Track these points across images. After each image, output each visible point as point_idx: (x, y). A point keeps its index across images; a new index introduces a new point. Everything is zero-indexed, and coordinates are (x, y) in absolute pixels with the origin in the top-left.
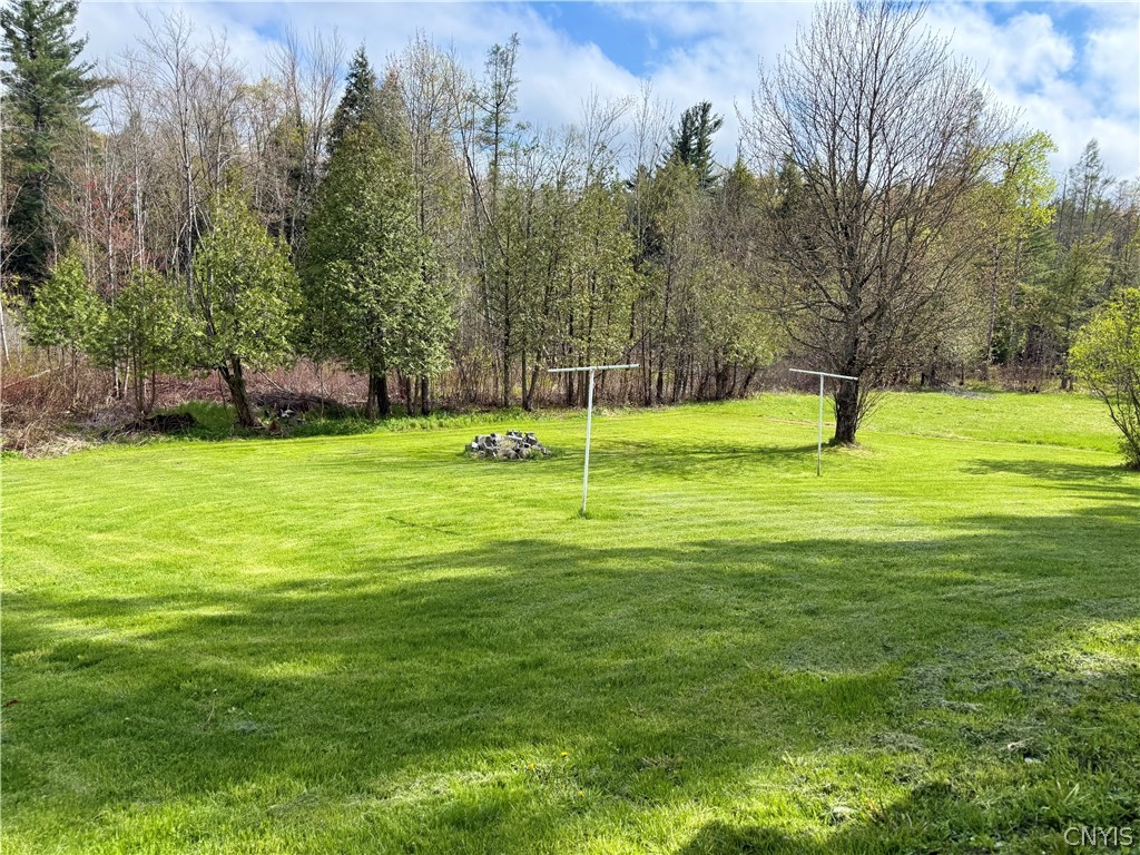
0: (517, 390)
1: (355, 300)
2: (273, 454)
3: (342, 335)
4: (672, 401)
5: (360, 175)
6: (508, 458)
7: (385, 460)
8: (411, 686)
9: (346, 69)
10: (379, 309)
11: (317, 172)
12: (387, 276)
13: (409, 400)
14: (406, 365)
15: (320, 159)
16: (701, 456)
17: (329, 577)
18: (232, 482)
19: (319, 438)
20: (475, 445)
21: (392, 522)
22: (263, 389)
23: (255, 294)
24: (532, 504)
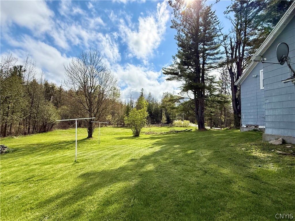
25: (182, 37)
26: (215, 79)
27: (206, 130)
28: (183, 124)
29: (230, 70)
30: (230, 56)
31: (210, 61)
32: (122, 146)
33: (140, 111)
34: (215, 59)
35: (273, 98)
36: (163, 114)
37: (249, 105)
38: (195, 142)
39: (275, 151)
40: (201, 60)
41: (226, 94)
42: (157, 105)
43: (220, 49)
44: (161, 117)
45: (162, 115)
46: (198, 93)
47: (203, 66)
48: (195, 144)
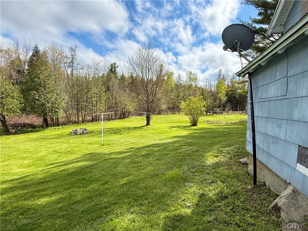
0: (80, 119)
1: (38, 100)
2: (16, 139)
3: (35, 108)
4: (115, 119)
5: (39, 72)
6: (81, 134)
7: (49, 137)
8: (75, 196)
9: (32, 49)
10: (45, 102)
11: (25, 71)
12: (47, 95)
13: (54, 123)
14: (53, 115)
15: (26, 68)
16: (123, 130)
17: (41, 169)
18: (5, 147)
19: (29, 133)
20: (72, 132)
21: (55, 152)
22: (12, 123)
23: (9, 99)
24: (90, 144)
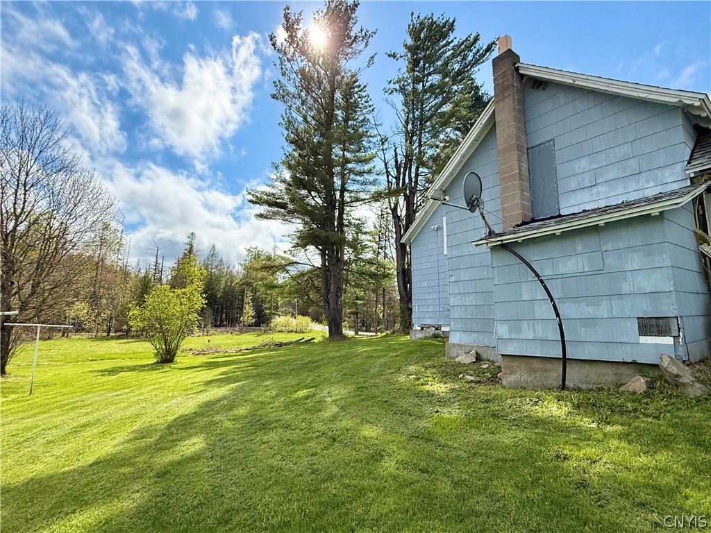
25: (296, 124)
26: (365, 225)
27: (345, 338)
28: (294, 325)
29: (394, 210)
30: (393, 183)
31: (355, 187)
32: (115, 394)
33: (179, 291)
34: (364, 183)
35: (462, 273)
36: (246, 300)
37: (426, 285)
38: (318, 368)
39: (464, 376)
40: (337, 182)
41: (387, 260)
42: (232, 277)
43: (374, 164)
44: (241, 308)
45: (243, 302)
46: (330, 254)
47: (342, 196)
48: (316, 374)
